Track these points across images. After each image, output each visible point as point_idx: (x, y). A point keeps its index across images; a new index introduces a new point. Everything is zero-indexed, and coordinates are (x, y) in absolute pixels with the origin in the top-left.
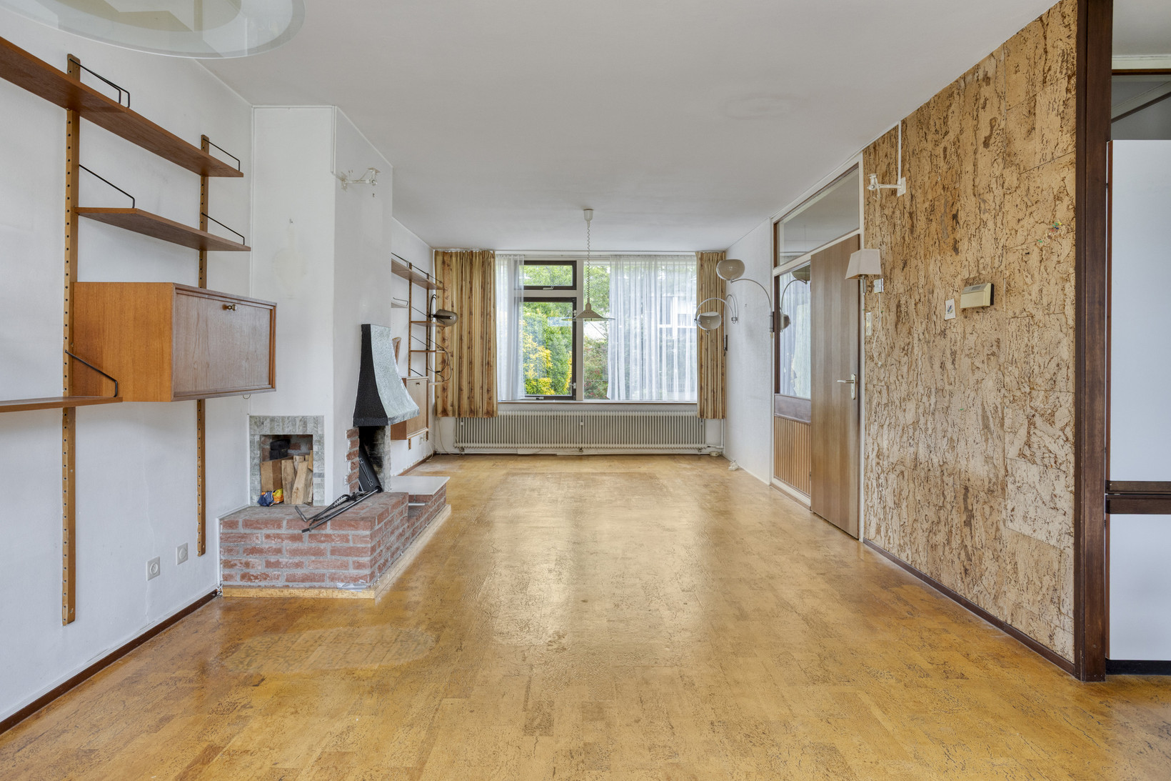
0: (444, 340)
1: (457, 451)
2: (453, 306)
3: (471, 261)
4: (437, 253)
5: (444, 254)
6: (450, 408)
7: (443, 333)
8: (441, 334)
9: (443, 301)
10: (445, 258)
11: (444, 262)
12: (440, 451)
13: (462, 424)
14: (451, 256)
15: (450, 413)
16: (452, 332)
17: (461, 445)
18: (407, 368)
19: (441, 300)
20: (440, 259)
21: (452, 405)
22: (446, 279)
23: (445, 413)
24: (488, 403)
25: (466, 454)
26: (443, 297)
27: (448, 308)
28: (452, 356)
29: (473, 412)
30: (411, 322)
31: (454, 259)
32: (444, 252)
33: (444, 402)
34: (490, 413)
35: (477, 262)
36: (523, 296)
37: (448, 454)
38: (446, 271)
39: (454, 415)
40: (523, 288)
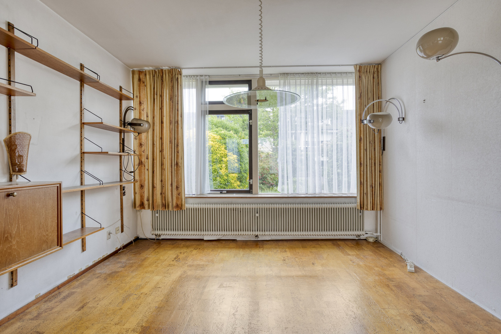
0: (141, 145)
1: (154, 237)
2: (147, 117)
3: (162, 77)
4: (133, 72)
5: (140, 72)
6: (146, 203)
7: (140, 139)
8: (138, 141)
9: (140, 113)
10: (141, 77)
11: (140, 80)
12: (141, 236)
13: (157, 215)
14: (146, 75)
15: (146, 206)
16: (147, 138)
17: (156, 232)
18: (79, 170)
19: (137, 112)
20: (136, 77)
21: (148, 200)
22: (142, 94)
23: (142, 205)
24: (177, 198)
25: (162, 239)
26: (140, 110)
27: (144, 117)
28: (147, 158)
29: (165, 206)
30: (83, 124)
31: (148, 76)
32: (139, 71)
33: (142, 197)
34: (179, 207)
35: (167, 78)
36: (208, 110)
37: (146, 239)
38: (141, 88)
39: (149, 208)
40: (208, 103)
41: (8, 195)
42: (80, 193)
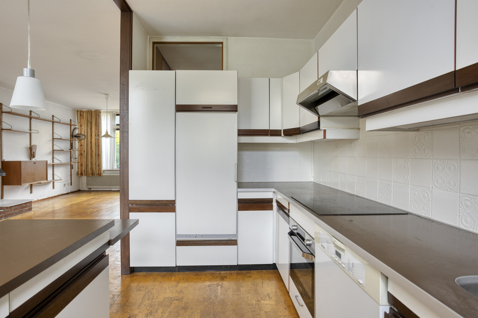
0: (81, 145)
1: (87, 189)
2: (84, 132)
3: (92, 114)
4: (77, 111)
5: (81, 111)
6: (83, 173)
7: (81, 143)
8: (80, 143)
9: (81, 130)
10: (81, 113)
11: (81, 115)
12: (82, 189)
13: (89, 179)
14: (83, 112)
15: (84, 174)
16: (84, 142)
17: (89, 187)
18: (52, 157)
19: (79, 130)
20: (79, 113)
21: (84, 172)
22: (82, 122)
23: (82, 174)
24: (99, 171)
25: (92, 191)
26: (81, 129)
27: (83, 133)
28: (84, 152)
29: (93, 174)
30: (53, 139)
31: (85, 113)
32: (80, 111)
33: (82, 170)
34: (100, 174)
35: (94, 114)
36: (116, 128)
37: (84, 191)
38: (81, 118)
39: (85, 175)
40: (116, 125)
41: (34, 163)
42: (52, 166)
